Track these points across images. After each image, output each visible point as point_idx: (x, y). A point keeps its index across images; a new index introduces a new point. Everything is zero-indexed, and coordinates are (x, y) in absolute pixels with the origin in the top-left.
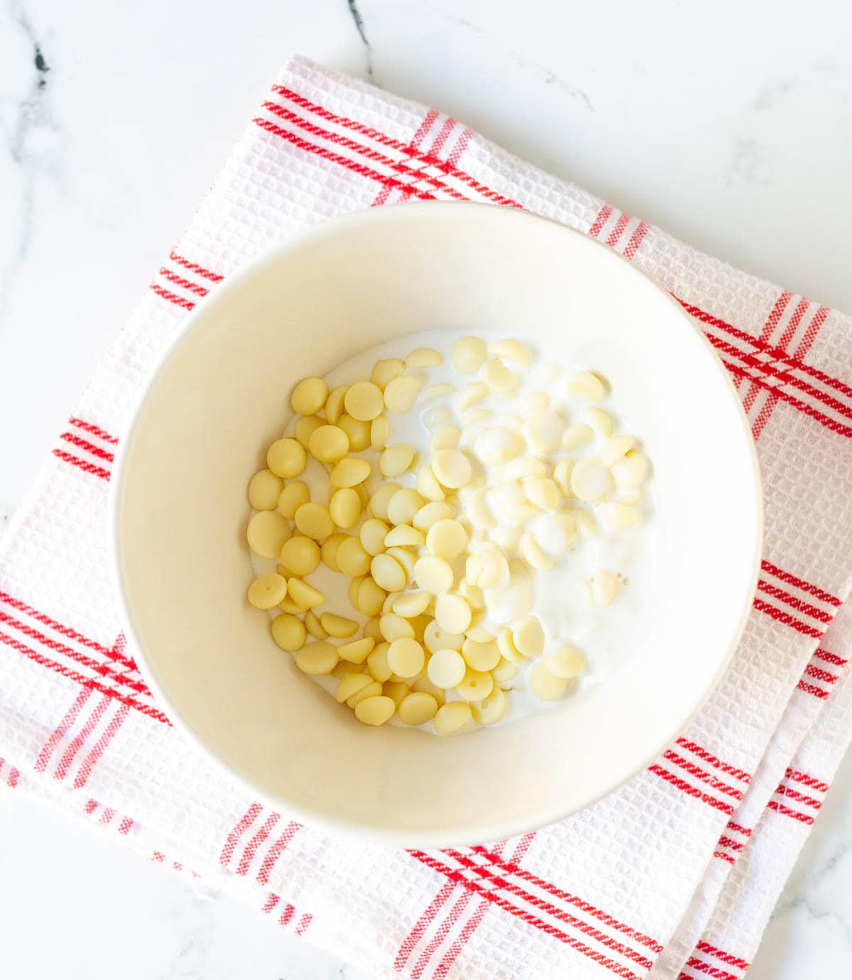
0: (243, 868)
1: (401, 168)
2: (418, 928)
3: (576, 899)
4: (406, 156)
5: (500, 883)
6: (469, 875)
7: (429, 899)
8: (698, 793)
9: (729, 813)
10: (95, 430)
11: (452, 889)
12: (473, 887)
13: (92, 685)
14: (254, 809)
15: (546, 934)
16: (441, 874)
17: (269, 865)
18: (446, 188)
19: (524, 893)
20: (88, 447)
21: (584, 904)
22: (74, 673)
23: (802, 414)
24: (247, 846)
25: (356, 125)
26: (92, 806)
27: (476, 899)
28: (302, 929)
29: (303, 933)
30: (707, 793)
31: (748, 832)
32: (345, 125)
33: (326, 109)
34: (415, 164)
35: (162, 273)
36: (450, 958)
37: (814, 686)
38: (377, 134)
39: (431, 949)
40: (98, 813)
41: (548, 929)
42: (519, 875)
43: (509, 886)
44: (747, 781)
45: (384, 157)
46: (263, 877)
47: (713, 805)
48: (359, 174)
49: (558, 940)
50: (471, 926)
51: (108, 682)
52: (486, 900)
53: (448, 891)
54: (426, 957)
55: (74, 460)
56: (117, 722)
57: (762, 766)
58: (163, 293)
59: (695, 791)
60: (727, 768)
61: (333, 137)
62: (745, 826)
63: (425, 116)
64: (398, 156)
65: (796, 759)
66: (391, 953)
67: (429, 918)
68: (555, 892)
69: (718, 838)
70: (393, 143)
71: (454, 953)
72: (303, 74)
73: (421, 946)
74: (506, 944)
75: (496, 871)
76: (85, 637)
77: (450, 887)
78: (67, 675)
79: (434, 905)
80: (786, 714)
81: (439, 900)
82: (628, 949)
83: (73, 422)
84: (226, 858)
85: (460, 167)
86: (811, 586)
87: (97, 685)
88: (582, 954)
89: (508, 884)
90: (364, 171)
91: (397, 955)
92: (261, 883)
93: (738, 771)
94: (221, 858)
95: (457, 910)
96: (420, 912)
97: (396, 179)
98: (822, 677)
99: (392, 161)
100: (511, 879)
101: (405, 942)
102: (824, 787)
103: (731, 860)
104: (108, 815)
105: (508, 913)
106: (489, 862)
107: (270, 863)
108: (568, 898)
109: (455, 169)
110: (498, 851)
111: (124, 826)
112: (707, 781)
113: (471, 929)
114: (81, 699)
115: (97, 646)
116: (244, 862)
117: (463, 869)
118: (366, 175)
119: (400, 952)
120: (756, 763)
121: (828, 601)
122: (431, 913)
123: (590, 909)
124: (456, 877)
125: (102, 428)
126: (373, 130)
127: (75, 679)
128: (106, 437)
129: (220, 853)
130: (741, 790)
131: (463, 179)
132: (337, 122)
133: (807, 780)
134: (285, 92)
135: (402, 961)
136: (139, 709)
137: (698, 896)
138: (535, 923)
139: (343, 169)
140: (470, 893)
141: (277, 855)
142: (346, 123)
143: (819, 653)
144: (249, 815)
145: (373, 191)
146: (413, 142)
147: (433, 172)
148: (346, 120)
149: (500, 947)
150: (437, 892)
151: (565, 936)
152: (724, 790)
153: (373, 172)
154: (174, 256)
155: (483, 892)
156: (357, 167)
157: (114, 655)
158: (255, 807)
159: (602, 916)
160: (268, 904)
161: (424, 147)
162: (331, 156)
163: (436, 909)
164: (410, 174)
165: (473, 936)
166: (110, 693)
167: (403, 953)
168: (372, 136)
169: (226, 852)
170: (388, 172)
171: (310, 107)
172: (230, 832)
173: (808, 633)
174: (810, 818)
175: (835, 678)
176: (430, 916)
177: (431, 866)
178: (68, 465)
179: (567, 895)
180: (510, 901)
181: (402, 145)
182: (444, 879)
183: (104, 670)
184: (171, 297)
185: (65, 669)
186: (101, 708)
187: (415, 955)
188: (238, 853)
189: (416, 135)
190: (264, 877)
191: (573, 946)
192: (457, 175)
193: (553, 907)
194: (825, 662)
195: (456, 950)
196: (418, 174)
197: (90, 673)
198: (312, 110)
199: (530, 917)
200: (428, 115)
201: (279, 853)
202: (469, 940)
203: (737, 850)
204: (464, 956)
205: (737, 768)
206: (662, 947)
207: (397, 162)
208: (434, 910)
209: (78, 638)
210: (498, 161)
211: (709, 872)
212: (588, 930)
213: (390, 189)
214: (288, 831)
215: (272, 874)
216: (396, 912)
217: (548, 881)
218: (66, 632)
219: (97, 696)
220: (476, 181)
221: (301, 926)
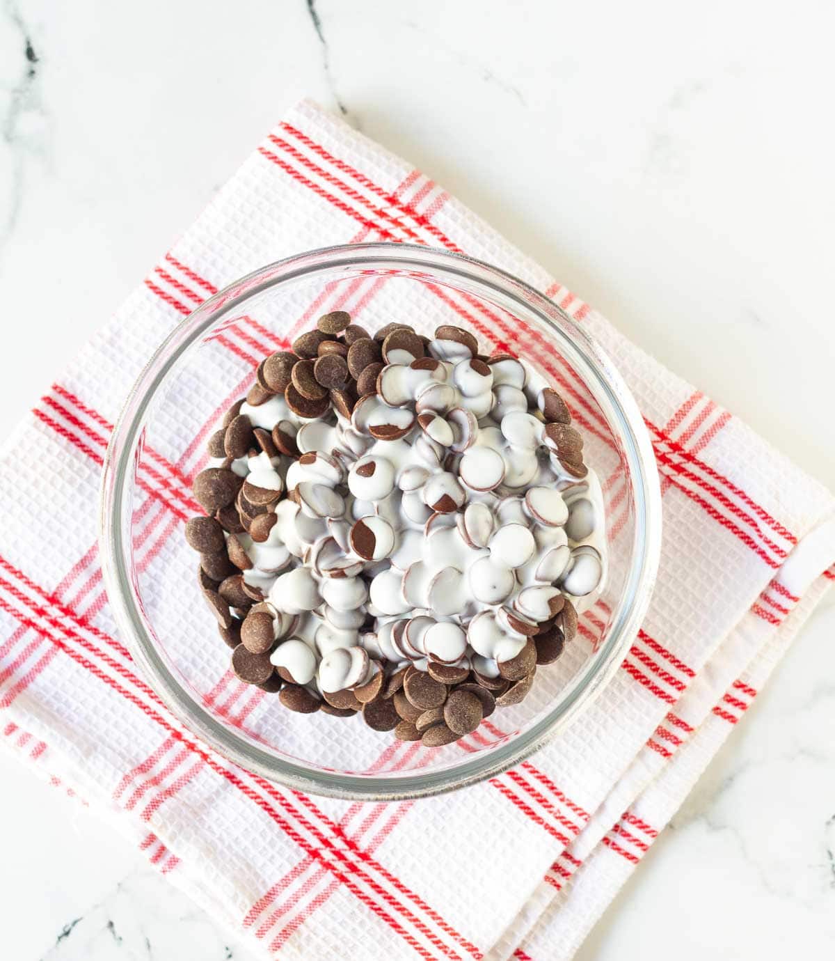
0: (131, 805)
1: (381, 214)
2: (272, 892)
3: (416, 897)
4: (388, 204)
5: (353, 868)
6: (327, 855)
7: (288, 869)
8: (541, 821)
9: (565, 844)
10: (72, 398)
11: (309, 864)
12: (328, 866)
13: (29, 623)
14: (151, 760)
15: (382, 921)
16: (302, 849)
17: (155, 806)
18: (418, 239)
19: (372, 881)
20: (64, 412)
21: (422, 902)
22: (15, 610)
23: (690, 501)
24: (140, 787)
25: (348, 169)
26: (12, 728)
27: (329, 876)
28: (167, 869)
29: (167, 874)
30: (549, 823)
31: (578, 863)
32: (339, 167)
33: (325, 149)
34: (394, 212)
35: (156, 271)
36: (293, 927)
37: (661, 745)
38: (365, 180)
39: (280, 913)
40: (15, 736)
41: (386, 917)
42: (371, 864)
43: (360, 873)
44: (586, 819)
45: (368, 202)
46: (147, 815)
47: (553, 834)
48: (344, 213)
49: (393, 930)
50: (319, 901)
51: (43, 623)
52: (337, 880)
53: (305, 865)
54: (273, 921)
55: (50, 422)
56: (46, 660)
57: (602, 807)
58: (154, 288)
59: (539, 818)
60: (570, 805)
61: (327, 175)
62: (577, 857)
63: (410, 172)
64: (381, 203)
65: (634, 805)
66: (243, 911)
67: (283, 886)
68: (399, 886)
69: (551, 864)
70: (379, 191)
71: (298, 922)
72: (309, 115)
73: (271, 909)
74: (345, 922)
75: (351, 856)
76: (31, 580)
77: (308, 862)
78: (8, 611)
79: (290, 876)
80: (631, 766)
81: (296, 872)
82: (453, 952)
83: (55, 388)
84: (118, 794)
85: (433, 222)
86: (670, 655)
87: (34, 625)
88: (411, 947)
89: (359, 870)
90: (349, 210)
91: (247, 913)
92: (144, 820)
93: (580, 809)
94: (114, 793)
95: (310, 883)
96: (277, 878)
97: (376, 222)
98: (670, 739)
99: (374, 206)
100: (363, 866)
101: (257, 903)
102: (655, 833)
103: (558, 886)
104: (24, 739)
105: (354, 896)
106: (346, 847)
107: (155, 804)
108: (409, 894)
109: (428, 223)
110: (356, 839)
111: (35, 752)
112: (551, 812)
113: (318, 903)
114: (18, 635)
115: (39, 590)
116: (133, 799)
117: (322, 849)
118: (350, 214)
119: (251, 911)
120: (596, 805)
121: (684, 671)
122: (286, 882)
123: (426, 908)
124: (315, 854)
125: (79, 398)
126: (362, 175)
127: (15, 616)
128: (82, 408)
129: (113, 789)
130: (579, 826)
131: (435, 233)
132: (333, 162)
134: (289, 128)
135: (250, 920)
136: (67, 652)
137: (523, 914)
138: (376, 909)
139: (330, 206)
140: (325, 870)
141: (164, 799)
142: (340, 165)
143: (670, 717)
144: (146, 765)
145: (353, 229)
146: (395, 193)
147: (409, 222)
148: (340, 162)
149: (340, 924)
150: (296, 864)
151: (399, 927)
152: (565, 823)
153: (357, 213)
154: (169, 257)
155: (336, 872)
156: (343, 206)
157: (53, 600)
158: (152, 759)
159: (435, 916)
160: (144, 842)
161: (405, 199)
162: (321, 192)
163: (291, 878)
164: (388, 221)
165: (318, 910)
166: (44, 633)
167: (253, 913)
168: (361, 181)
169: (119, 788)
170: (370, 216)
171: (311, 145)
172: (126, 773)
173: (663, 697)
174: (636, 858)
175: (681, 742)
176: (285, 884)
177: (296, 840)
178: (44, 425)
179: (408, 891)
180: (358, 885)
181: (386, 193)
182: (304, 854)
183: (41, 612)
184: (161, 293)
185: (8, 605)
186: (34, 646)
187: (264, 916)
188: (129, 792)
189: (400, 187)
191: (405, 938)
192: (430, 228)
193: (394, 899)
194: (674, 726)
195: (301, 919)
196: (395, 222)
197: (29, 613)
198: (312, 148)
199: (373, 903)
200: (413, 173)
201: (166, 798)
202: (314, 913)
203: (565, 877)
204: (307, 926)
205: (579, 806)
206: (482, 955)
207: (378, 208)
208: (289, 880)
209: (24, 580)
210: (469, 223)
211: (537, 894)
212: (420, 926)
213: (369, 231)
214: (177, 784)
215: (155, 815)
216: (256, 874)
217: (394, 875)
218: (15, 572)
219: (32, 634)
220: (446, 237)
221: (167, 867)
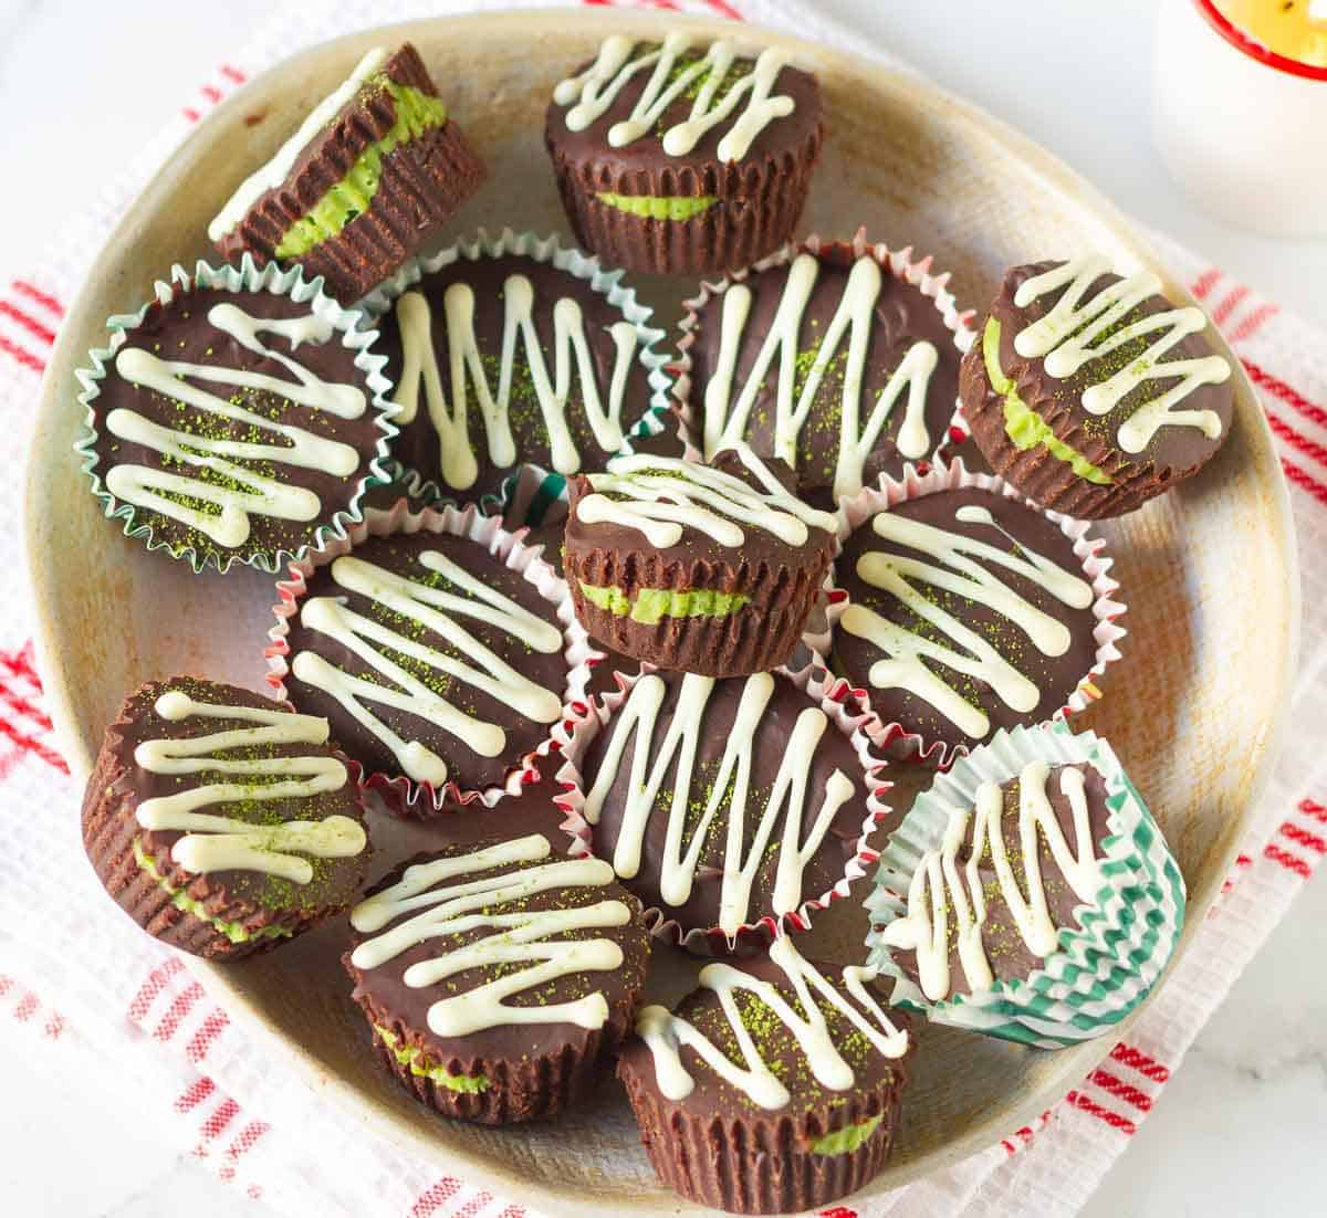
0: (166, 1030)
10: (49, 303)
17: (213, 1030)
28: (242, 1147)
29: (241, 1156)
35: (205, 92)
46: (198, 1048)
83: (18, 285)
84: (141, 1006)
92: (192, 1057)
94: (133, 1005)
102: (1163, 1074)
107: (214, 1027)
116: (171, 1017)
129: (132, 997)
133: (1135, 1058)
157: (18, 666)
169: (143, 996)
172: (156, 968)
174: (1129, 1123)
188: (162, 1004)
190: (200, 1048)
215: (214, 1046)
221: (240, 1142)
